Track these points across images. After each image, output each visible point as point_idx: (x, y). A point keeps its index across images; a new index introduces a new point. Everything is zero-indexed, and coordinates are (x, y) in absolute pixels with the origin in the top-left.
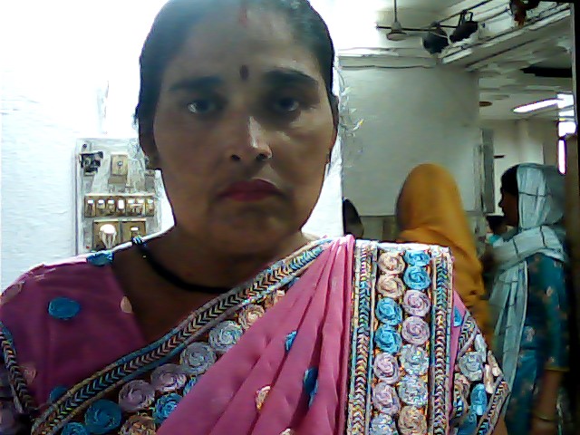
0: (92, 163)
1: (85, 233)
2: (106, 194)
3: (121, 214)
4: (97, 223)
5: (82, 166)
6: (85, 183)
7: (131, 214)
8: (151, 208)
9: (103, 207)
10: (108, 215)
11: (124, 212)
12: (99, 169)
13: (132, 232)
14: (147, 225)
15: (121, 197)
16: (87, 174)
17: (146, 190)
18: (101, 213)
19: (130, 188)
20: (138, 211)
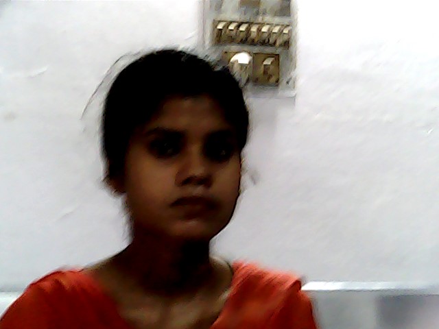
2: (237, 17)
3: (253, 43)
4: (226, 53)
7: (264, 43)
8: (286, 38)
11: (256, 40)
13: (265, 65)
18: (232, 40)
19: (264, 13)
20: (271, 41)
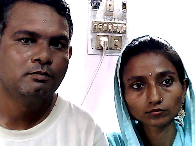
0: (97, 4)
1: (91, 41)
2: (103, 21)
3: (110, 32)
4: (98, 36)
5: (91, 5)
6: (93, 14)
7: (114, 32)
8: (124, 29)
9: (101, 27)
10: (104, 32)
11: (111, 31)
12: (99, 7)
14: (122, 39)
15: (110, 23)
16: (94, 9)
17: (122, 20)
18: (100, 30)
19: (114, 18)
20: (118, 31)
